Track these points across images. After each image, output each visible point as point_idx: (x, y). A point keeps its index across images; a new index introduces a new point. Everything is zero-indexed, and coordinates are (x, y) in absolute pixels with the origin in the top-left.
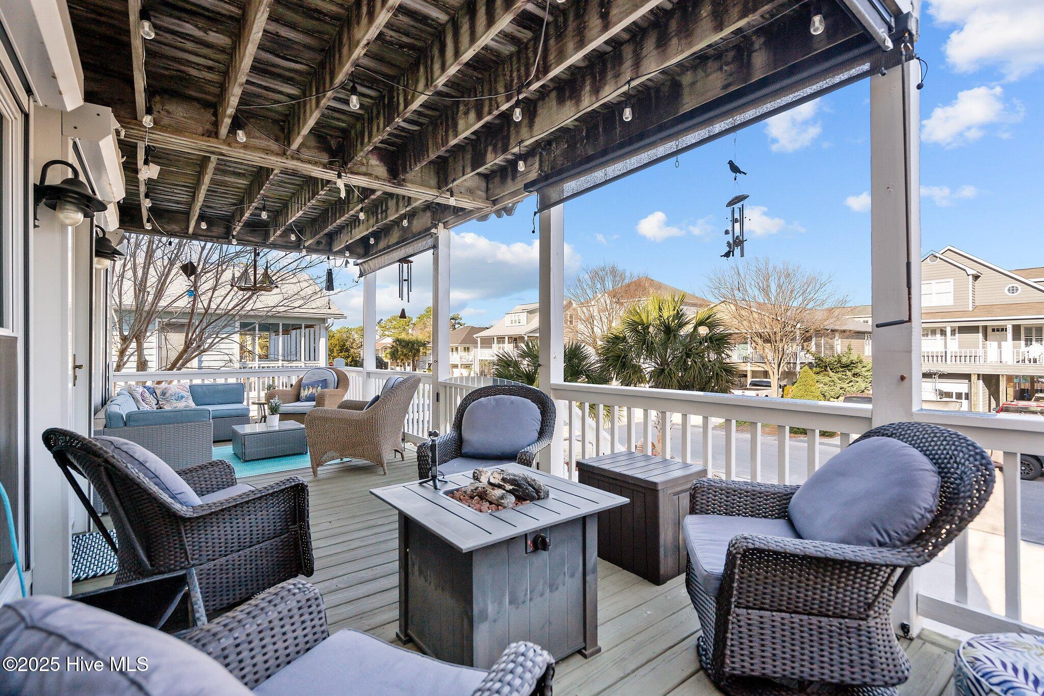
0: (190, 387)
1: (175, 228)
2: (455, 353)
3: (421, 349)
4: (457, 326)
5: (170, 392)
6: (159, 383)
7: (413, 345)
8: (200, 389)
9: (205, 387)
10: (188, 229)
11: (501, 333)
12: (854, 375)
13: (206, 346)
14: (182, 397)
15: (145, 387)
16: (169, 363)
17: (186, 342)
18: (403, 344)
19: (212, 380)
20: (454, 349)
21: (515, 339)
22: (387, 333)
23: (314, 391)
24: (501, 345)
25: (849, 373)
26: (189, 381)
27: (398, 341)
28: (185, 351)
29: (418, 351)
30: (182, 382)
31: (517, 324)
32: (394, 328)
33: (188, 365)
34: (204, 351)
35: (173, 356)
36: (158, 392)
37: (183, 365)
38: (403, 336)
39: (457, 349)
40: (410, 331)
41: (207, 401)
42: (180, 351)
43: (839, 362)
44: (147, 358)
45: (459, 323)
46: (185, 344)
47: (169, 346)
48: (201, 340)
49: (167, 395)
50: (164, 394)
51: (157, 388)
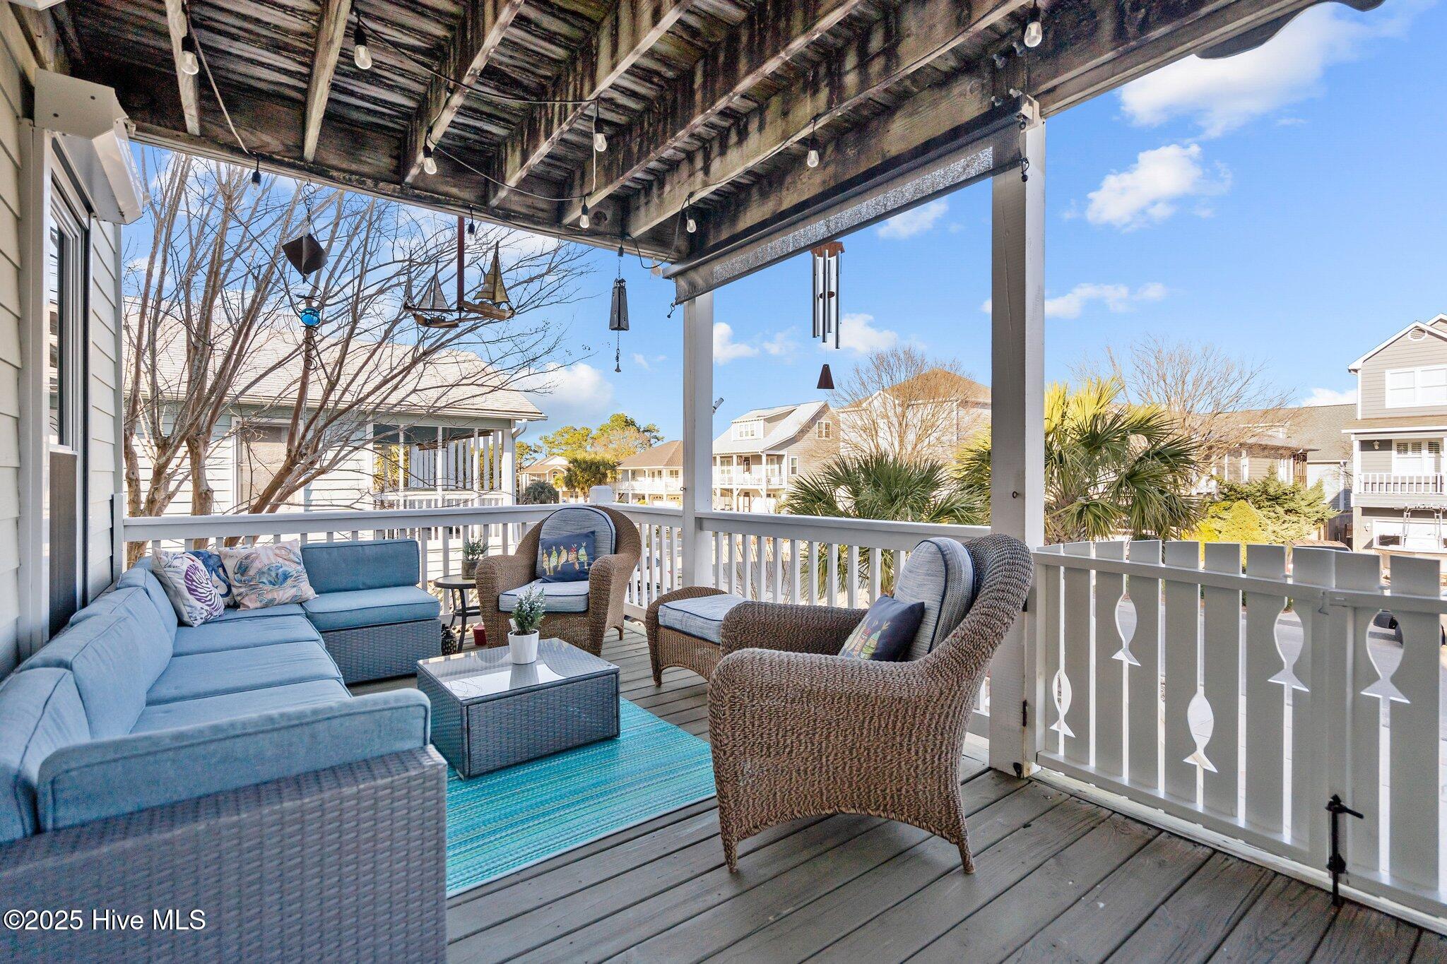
0: (303, 550)
1: (271, 141)
2: (657, 478)
3: (609, 472)
4: (653, 441)
5: (257, 564)
6: (232, 542)
7: (598, 467)
8: (325, 555)
9: (335, 552)
10: (301, 147)
11: (727, 451)
12: (1288, 511)
13: (326, 463)
14: (286, 576)
15: (197, 554)
16: (254, 495)
17: (289, 451)
18: (584, 466)
19: (349, 534)
20: (656, 473)
21: (747, 459)
22: (555, 450)
23: (572, 556)
24: (725, 468)
25: (1280, 510)
26: (298, 536)
27: (574, 461)
28: (287, 470)
29: (605, 475)
30: (285, 538)
31: (750, 437)
32: (567, 443)
33: (290, 499)
34: (323, 471)
35: (263, 483)
36: (230, 565)
37: (282, 499)
38: (580, 455)
39: (660, 472)
40: (588, 448)
41: (344, 581)
42: (275, 473)
43: (1266, 492)
44: (212, 485)
45: (656, 437)
46: (289, 455)
47: (255, 465)
48: (315, 451)
49: (252, 572)
50: (243, 569)
51: (226, 556)
